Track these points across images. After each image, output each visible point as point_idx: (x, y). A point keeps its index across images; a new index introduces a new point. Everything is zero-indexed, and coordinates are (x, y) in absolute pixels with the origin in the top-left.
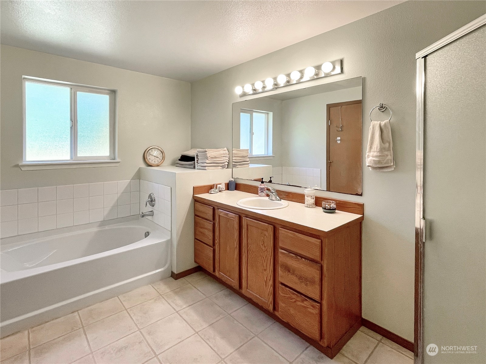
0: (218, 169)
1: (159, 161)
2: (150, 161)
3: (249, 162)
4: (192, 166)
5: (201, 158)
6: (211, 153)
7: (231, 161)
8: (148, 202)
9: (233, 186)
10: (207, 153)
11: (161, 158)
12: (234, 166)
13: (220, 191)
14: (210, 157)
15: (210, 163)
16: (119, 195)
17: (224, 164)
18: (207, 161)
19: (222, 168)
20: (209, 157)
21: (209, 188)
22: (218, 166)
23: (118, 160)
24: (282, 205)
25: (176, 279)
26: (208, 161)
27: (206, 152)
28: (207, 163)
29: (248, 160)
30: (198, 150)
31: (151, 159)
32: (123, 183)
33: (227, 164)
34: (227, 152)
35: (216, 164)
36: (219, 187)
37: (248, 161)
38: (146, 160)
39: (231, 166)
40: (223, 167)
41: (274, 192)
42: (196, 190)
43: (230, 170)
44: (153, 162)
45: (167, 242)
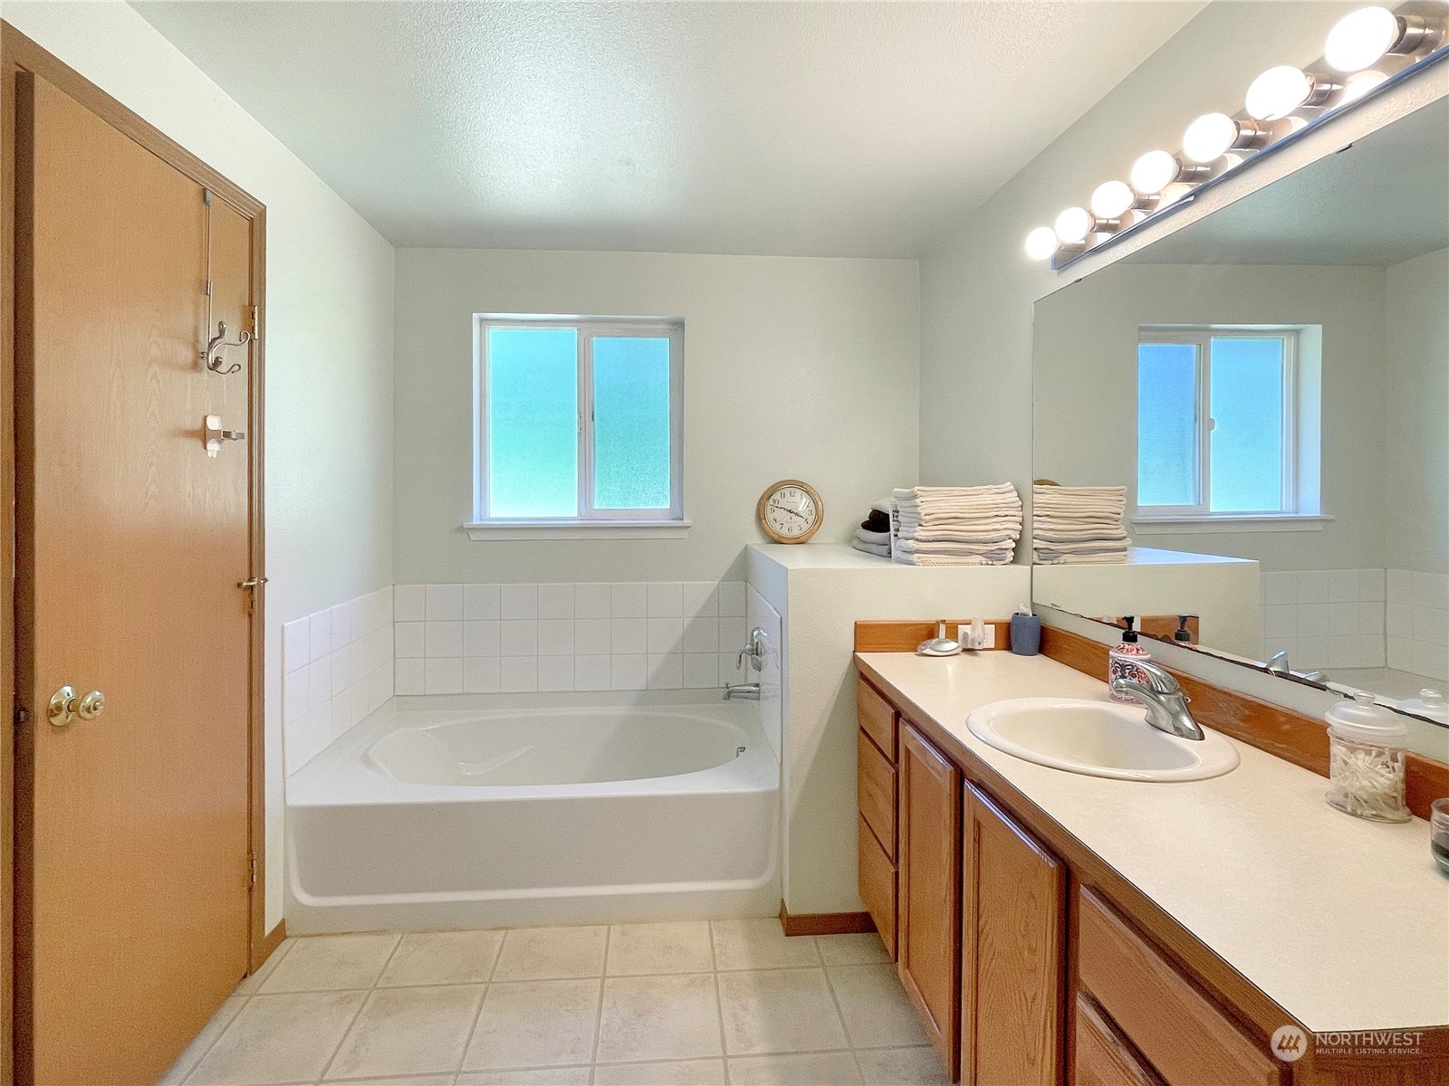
0: (969, 564)
1: (805, 527)
2: (777, 527)
3: (1128, 542)
4: (884, 549)
5: (909, 520)
6: (936, 502)
7: (1028, 535)
8: (743, 655)
9: (1032, 639)
10: (918, 501)
11: (811, 519)
12: (1048, 555)
13: (966, 650)
14: (932, 517)
15: (930, 538)
16: (688, 621)
17: (993, 547)
18: (920, 533)
19: (984, 560)
20: (927, 517)
21: (918, 636)
22: (970, 553)
23: (687, 522)
24: (1190, 760)
25: (790, 932)
26: (923, 533)
27: (915, 497)
28: (917, 540)
29: (1121, 532)
30: (897, 492)
31: (780, 521)
32: (699, 590)
33: (1014, 545)
34: (1013, 497)
35: (956, 545)
36: (965, 635)
37: (1125, 538)
38: (763, 521)
39: (1027, 552)
40: (994, 557)
41: (1165, 690)
42: (869, 636)
43: (1022, 570)
44: (784, 532)
45: (769, 796)
